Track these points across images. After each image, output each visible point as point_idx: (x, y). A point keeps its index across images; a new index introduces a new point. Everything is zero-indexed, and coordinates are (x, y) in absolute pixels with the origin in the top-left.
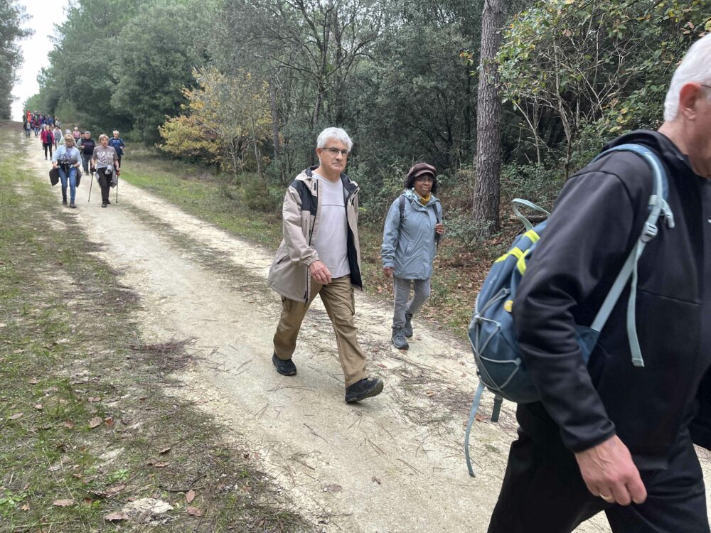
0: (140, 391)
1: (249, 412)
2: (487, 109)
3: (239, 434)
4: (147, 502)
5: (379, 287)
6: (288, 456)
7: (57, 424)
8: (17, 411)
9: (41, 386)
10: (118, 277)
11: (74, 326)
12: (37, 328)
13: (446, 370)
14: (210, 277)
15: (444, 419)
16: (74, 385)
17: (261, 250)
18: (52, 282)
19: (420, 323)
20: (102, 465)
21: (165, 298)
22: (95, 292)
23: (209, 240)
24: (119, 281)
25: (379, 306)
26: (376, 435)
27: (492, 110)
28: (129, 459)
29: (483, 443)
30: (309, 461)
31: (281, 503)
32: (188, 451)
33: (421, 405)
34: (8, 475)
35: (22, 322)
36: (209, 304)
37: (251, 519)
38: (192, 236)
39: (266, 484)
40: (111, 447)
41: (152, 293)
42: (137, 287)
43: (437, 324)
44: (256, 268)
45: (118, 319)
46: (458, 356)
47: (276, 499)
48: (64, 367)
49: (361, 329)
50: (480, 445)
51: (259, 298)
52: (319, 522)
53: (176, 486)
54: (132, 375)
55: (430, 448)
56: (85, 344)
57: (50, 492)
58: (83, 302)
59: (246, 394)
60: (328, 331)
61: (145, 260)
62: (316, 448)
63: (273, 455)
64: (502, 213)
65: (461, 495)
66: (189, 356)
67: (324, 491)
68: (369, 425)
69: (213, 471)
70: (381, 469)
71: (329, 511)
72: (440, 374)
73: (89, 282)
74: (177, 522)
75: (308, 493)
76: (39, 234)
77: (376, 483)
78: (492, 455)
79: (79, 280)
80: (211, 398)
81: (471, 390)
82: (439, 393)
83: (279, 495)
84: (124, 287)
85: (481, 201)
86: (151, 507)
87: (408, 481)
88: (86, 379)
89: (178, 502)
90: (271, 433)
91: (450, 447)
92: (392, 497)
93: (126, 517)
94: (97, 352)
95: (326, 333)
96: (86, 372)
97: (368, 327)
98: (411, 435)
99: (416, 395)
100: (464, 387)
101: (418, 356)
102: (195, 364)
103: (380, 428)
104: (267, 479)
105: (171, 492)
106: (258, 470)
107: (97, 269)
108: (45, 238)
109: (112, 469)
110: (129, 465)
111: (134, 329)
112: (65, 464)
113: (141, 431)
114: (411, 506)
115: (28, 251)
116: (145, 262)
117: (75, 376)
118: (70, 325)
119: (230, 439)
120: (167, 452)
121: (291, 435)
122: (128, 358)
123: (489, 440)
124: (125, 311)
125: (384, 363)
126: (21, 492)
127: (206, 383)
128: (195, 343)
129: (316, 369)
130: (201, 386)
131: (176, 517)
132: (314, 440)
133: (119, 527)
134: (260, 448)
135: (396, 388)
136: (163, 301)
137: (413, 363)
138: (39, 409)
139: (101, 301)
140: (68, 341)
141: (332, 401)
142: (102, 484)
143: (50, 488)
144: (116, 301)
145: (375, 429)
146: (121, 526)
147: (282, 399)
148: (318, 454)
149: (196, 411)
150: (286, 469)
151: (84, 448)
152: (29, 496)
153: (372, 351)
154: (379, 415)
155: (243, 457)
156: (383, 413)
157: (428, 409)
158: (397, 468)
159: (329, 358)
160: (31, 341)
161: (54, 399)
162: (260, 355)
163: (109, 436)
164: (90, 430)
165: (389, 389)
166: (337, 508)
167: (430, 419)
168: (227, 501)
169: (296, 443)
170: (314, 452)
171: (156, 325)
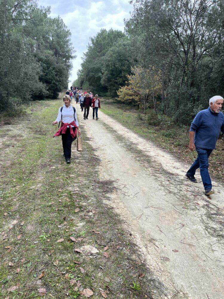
0: (94, 199)
1: (135, 216)
3: (129, 225)
4: (90, 247)
6: (148, 239)
7: (65, 208)
8: (53, 201)
9: (62, 193)
10: (95, 152)
11: (77, 170)
12: (65, 170)
14: (128, 154)
16: (73, 194)
17: (150, 143)
19: (221, 185)
20: (77, 228)
21: (110, 161)
22: (86, 157)
23: (130, 138)
24: (95, 153)
26: (190, 238)
28: (86, 228)
30: (157, 243)
31: (142, 260)
32: (108, 229)
33: (215, 226)
34: (45, 226)
35: (60, 167)
36: (126, 166)
37: (128, 265)
38: (124, 136)
39: (137, 250)
40: (81, 221)
41: (105, 159)
42: (100, 156)
44: (147, 151)
45: (92, 168)
48: (71, 186)
51: (146, 165)
53: (101, 243)
54: (93, 192)
55: (217, 249)
56: (79, 178)
57: (58, 235)
58: (81, 161)
60: (174, 183)
61: (105, 145)
62: (161, 238)
63: (142, 237)
66: (115, 188)
67: (161, 259)
68: (187, 232)
69: (116, 240)
70: (190, 255)
73: (85, 152)
74: (99, 258)
75: (154, 258)
79: (81, 152)
80: (120, 207)
83: (141, 256)
84: (96, 156)
86: (90, 249)
87: (202, 264)
88: (77, 192)
89: (101, 250)
90: (142, 227)
92: (193, 270)
93: (81, 252)
94: (82, 181)
95: (173, 184)
96: (77, 189)
98: (208, 241)
99: (213, 221)
102: (117, 191)
103: (192, 234)
104: (137, 248)
105: (99, 245)
106: (134, 243)
107: (88, 148)
109: (80, 231)
110: (86, 230)
111: (96, 173)
112: (65, 225)
113: (92, 216)
114: (202, 276)
117: (74, 190)
118: (75, 170)
119: (125, 226)
121: (151, 229)
122: (93, 185)
124: (95, 166)
125: (199, 202)
126: (48, 234)
127: (119, 200)
128: (118, 182)
129: (166, 201)
130: (118, 201)
131: (99, 256)
132: (160, 234)
133: (78, 255)
134: (137, 233)
135: (203, 215)
136: (109, 163)
137: (214, 204)
138: (60, 202)
139: (87, 161)
140: (74, 176)
141: (171, 217)
142: (76, 236)
143: (58, 234)
144: (92, 161)
145: (190, 234)
146: (79, 255)
147: (149, 212)
148: (161, 241)
149: (113, 211)
150: (146, 245)
151: (72, 220)
152: (51, 236)
153: (194, 196)
154: (193, 228)
155: (129, 236)
156: (195, 227)
157: (219, 229)
158: (198, 256)
159: (173, 196)
160: (62, 175)
161: (65, 198)
162: (143, 191)
163: (81, 216)
164: (75, 213)
165: (199, 216)
166: (166, 269)
167: (219, 234)
168: (120, 254)
169: (152, 234)
170: (159, 239)
171: (105, 173)
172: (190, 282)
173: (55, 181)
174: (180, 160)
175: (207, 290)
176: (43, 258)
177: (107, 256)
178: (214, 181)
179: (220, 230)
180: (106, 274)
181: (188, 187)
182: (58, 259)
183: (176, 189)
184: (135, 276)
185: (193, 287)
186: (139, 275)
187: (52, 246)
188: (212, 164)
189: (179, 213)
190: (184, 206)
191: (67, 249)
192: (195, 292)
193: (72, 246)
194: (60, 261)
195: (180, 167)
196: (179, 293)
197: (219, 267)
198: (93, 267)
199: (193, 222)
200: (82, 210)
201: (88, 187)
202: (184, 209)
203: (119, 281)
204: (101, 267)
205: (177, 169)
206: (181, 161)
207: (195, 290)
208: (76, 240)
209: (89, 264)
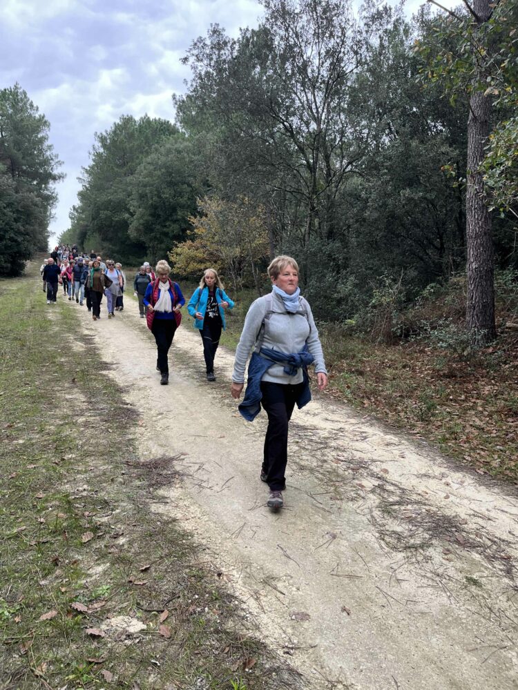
0: (129, 506)
1: (227, 531)
2: (476, 217)
3: (215, 553)
4: (123, 620)
5: (366, 401)
6: (260, 579)
7: (55, 537)
8: (22, 524)
9: (46, 501)
10: (123, 395)
11: (81, 442)
12: (49, 444)
13: (428, 491)
14: (205, 393)
15: (422, 546)
16: (73, 499)
18: (67, 400)
19: (405, 440)
20: (88, 580)
21: (162, 414)
22: (102, 409)
24: (123, 398)
25: (363, 420)
26: (349, 561)
27: (481, 219)
28: (112, 575)
29: (464, 574)
30: (280, 585)
31: (248, 629)
32: (166, 570)
33: (399, 529)
34: (6, 586)
35: (38, 438)
36: (200, 420)
37: (217, 645)
38: (191, 353)
39: (236, 608)
40: (98, 562)
41: (150, 409)
42: (138, 404)
43: (423, 440)
45: (119, 435)
46: (443, 475)
47: (243, 625)
48: (68, 482)
49: (342, 446)
50: (459, 576)
52: (285, 653)
53: (151, 605)
54: (124, 490)
55: (406, 578)
56: (88, 459)
57: (40, 605)
58: (91, 419)
59: (225, 512)
60: (310, 447)
61: (148, 378)
62: (288, 572)
63: (246, 577)
64: (498, 320)
65: (434, 632)
66: (176, 473)
67: (292, 619)
68: (343, 549)
69: (186, 592)
70: (352, 598)
71: (295, 641)
72: (422, 496)
73: (99, 399)
74: (149, 642)
75: (276, 620)
76: (62, 356)
77: (345, 614)
78: (473, 589)
79: (90, 398)
80: (192, 516)
81: (454, 514)
82: (419, 517)
83: (247, 621)
84: (127, 404)
85: (474, 309)
86: (126, 625)
87: (378, 614)
88: (85, 494)
89: (151, 621)
90: (245, 553)
91: (427, 578)
92: (361, 630)
93: (103, 634)
94: (96, 468)
95: (307, 449)
96: (85, 487)
97: (351, 444)
98: (386, 563)
99: (395, 518)
100: (447, 510)
101: (400, 476)
102: (182, 480)
103: (354, 553)
104: (236, 603)
105: (146, 611)
106: (229, 592)
107: (105, 387)
108: (67, 359)
109: (96, 584)
110: (112, 581)
111: (130, 445)
112: (57, 578)
113: (126, 547)
114: (379, 641)
115: (51, 371)
116: (148, 380)
117: (76, 490)
118: (77, 442)
119: (205, 558)
120: (146, 570)
121: (264, 556)
122: (123, 474)
123: (469, 571)
124: (125, 428)
125: (364, 483)
126: (16, 604)
127: (189, 500)
128: (183, 459)
129: (295, 488)
130: (185, 503)
131: (148, 637)
132: (286, 563)
133: (96, 643)
134: (233, 569)
135: (374, 509)
136: (160, 417)
137: (394, 482)
138: (42, 523)
139: (106, 418)
140: (74, 456)
141: (307, 522)
142: (86, 599)
143: (41, 601)
144: (119, 417)
145: (349, 553)
146: (98, 643)
147: (259, 518)
148: (289, 578)
149: (177, 528)
150: (256, 593)
151: (75, 562)
152: (22, 608)
153: (353, 469)
154: (354, 538)
155: (217, 578)
156: (358, 537)
157: (406, 533)
158: (368, 599)
159: (308, 476)
160: (43, 456)
161: (55, 513)
162: (242, 472)
163: (98, 550)
164: (83, 544)
165: (366, 511)
166: (304, 638)
167: (407, 545)
168: (196, 623)
169: (269, 566)
170: (286, 576)
171: (151, 441)
172: (356, 659)
173: (24, 475)
174: (318, 397)
175: (392, 670)
176: (6, 664)
177: (167, 634)
178: (391, 434)
179: (411, 536)
180: (167, 674)
181: (340, 453)
182: (45, 659)
183: (314, 460)
184: (234, 667)
185: (364, 667)
186: (244, 664)
187: (28, 630)
188: (385, 399)
189: (324, 510)
190: (333, 494)
191: (67, 633)
192: (370, 677)
193: (78, 624)
194: (51, 663)
195: (319, 411)
196: (336, 686)
197: (415, 615)
198: (134, 665)
199: (354, 527)
200: (101, 534)
201: (112, 480)
202: (333, 502)
203: (199, 684)
204: (153, 661)
205: (315, 415)
206: (322, 398)
207: (369, 674)
208: (89, 609)
209: (124, 658)
